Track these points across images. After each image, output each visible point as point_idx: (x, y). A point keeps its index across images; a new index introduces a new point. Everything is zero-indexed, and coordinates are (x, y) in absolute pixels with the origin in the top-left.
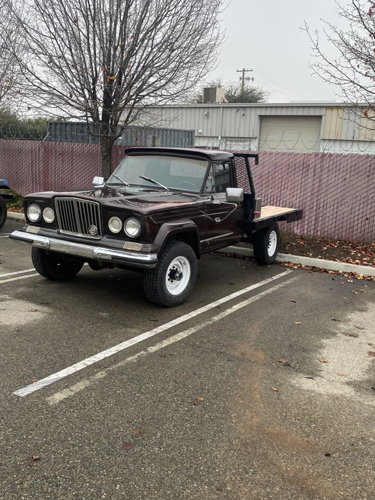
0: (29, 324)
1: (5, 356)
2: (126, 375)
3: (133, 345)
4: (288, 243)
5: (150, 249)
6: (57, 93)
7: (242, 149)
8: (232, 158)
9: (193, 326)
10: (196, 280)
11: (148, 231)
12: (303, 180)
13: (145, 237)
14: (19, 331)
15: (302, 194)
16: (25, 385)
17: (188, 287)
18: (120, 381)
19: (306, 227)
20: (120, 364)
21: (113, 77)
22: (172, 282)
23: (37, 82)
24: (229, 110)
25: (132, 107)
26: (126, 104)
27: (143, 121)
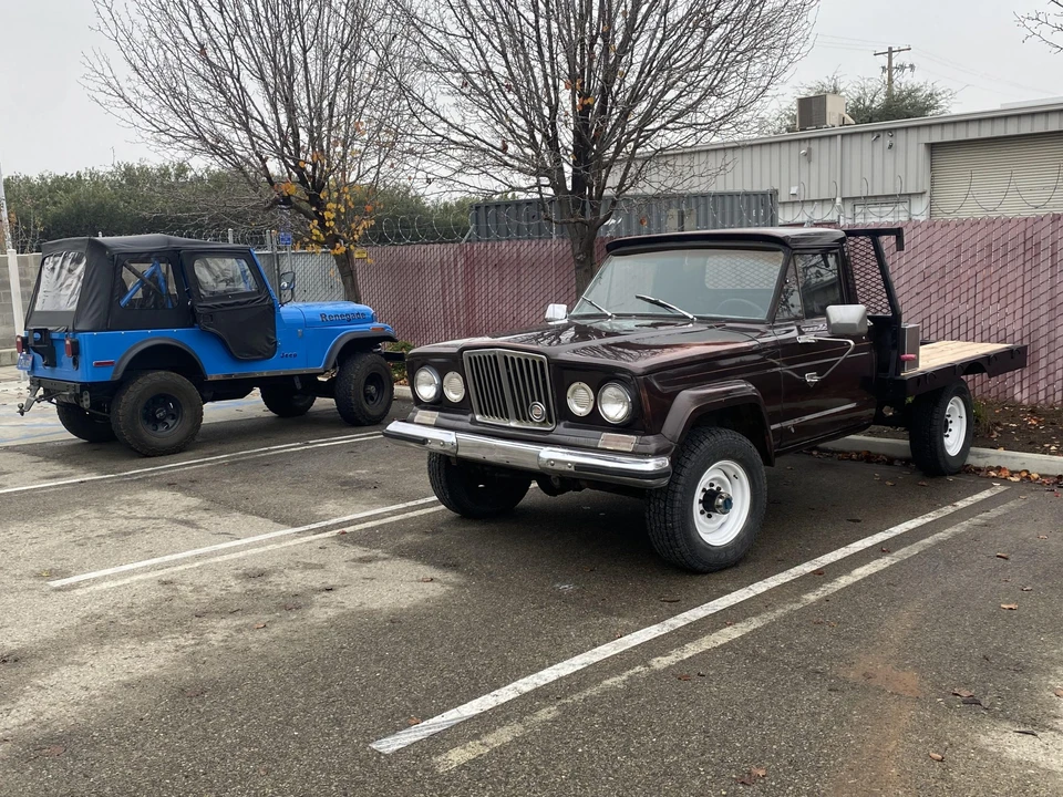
0: (415, 607)
1: (363, 671)
2: (600, 715)
3: (621, 654)
4: (998, 424)
5: (653, 447)
6: (484, 146)
7: (877, 220)
8: (842, 240)
9: (756, 614)
10: (767, 513)
11: (648, 407)
12: (1027, 278)
13: (641, 422)
14: (396, 621)
15: (1027, 309)
16: (395, 730)
17: (746, 528)
18: (586, 728)
19: (1042, 385)
20: (588, 692)
21: (590, 101)
22: (709, 516)
23: (441, 128)
24: (856, 140)
25: (632, 157)
26: (617, 152)
27: (655, 182)
